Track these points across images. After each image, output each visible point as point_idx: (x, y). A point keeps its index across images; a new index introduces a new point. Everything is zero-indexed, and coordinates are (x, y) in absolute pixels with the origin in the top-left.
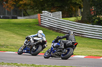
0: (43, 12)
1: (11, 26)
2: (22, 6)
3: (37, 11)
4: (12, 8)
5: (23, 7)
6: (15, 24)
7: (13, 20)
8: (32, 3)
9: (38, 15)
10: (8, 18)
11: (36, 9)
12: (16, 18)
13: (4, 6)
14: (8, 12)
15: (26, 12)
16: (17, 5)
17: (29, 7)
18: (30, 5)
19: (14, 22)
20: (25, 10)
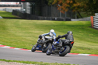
0: (96, 14)
1: (65, 28)
2: (76, 8)
3: (91, 13)
4: (66, 10)
5: (76, 10)
6: (69, 26)
7: (67, 22)
8: (85, 5)
9: (91, 17)
10: (62, 20)
11: (89, 12)
12: (70, 20)
13: (58, 9)
14: (62, 14)
15: (79, 14)
16: (71, 8)
17: (82, 10)
18: (83, 7)
19: (68, 24)
20: (78, 12)
